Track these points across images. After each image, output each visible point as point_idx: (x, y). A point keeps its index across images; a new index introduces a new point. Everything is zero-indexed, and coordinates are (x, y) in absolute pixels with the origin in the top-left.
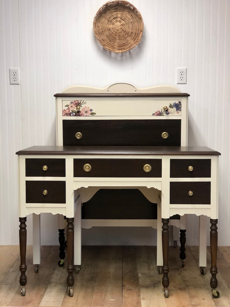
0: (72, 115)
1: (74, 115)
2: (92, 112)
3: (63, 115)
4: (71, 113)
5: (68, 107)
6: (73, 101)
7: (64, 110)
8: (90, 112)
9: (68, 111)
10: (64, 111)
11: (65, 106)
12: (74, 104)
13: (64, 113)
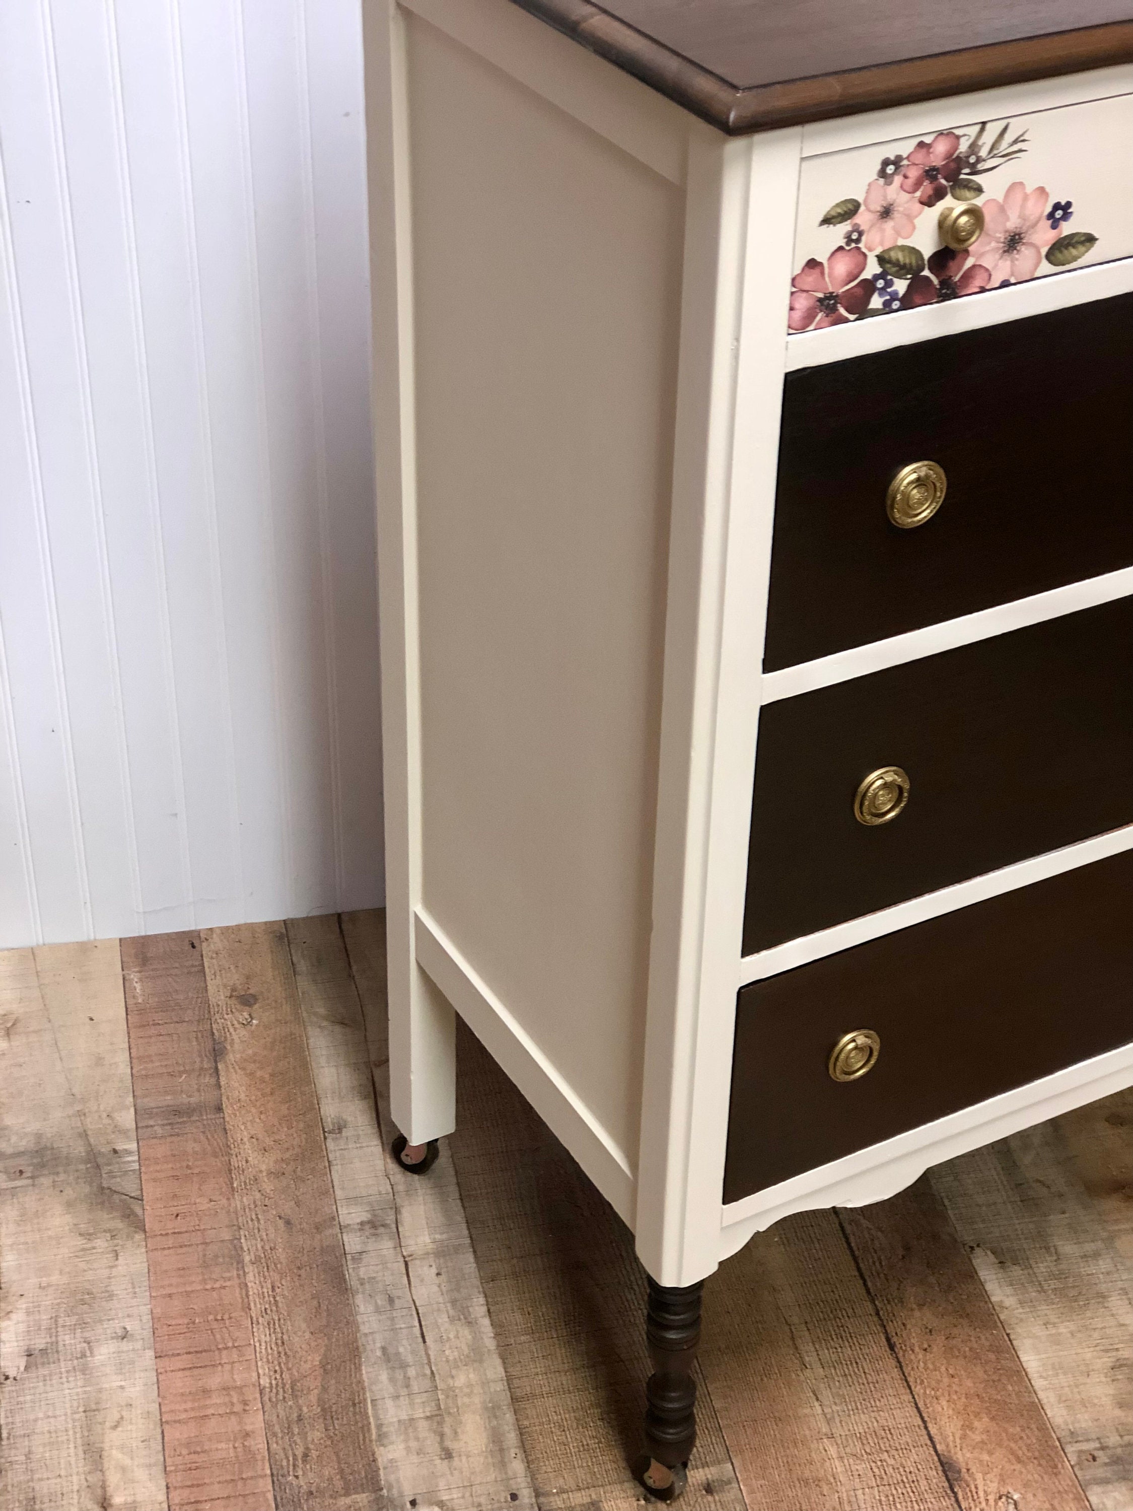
0: (876, 302)
1: (894, 297)
2: (1067, 228)
3: (797, 315)
4: (869, 287)
5: (844, 228)
6: (905, 149)
7: (812, 264)
8: (1045, 237)
9: (842, 267)
10: (810, 280)
11: (827, 221)
12: (910, 182)
13: (803, 303)
